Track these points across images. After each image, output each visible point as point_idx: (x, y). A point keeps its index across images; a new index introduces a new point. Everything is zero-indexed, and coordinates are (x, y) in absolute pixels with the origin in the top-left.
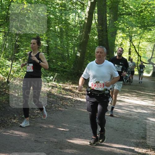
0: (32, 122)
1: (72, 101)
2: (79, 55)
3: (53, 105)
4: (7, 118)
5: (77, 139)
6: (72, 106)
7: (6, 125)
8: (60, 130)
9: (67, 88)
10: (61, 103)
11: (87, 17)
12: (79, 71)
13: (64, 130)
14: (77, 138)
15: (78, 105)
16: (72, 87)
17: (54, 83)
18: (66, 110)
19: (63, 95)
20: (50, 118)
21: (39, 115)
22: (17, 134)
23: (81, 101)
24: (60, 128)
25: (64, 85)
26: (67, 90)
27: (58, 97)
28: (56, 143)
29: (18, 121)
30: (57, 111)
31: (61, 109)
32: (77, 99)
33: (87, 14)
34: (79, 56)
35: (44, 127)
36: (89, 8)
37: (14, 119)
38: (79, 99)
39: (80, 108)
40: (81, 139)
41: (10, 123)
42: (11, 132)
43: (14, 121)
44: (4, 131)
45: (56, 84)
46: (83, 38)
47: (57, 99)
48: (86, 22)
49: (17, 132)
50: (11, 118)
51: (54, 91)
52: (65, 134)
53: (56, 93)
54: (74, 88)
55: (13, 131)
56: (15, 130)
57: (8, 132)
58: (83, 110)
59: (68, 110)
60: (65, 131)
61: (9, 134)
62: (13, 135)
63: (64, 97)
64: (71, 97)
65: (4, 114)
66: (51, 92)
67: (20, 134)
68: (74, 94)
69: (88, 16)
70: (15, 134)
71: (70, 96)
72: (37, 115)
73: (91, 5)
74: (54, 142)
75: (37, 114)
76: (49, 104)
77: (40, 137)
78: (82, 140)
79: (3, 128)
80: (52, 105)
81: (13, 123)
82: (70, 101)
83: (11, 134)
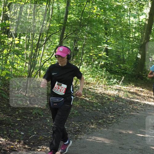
0: (110, 127)
1: (140, 105)
2: (139, 56)
3: (124, 110)
4: (85, 123)
6: (142, 110)
7: (86, 131)
8: (140, 136)
9: (132, 91)
10: (131, 107)
11: (148, 18)
12: (140, 73)
13: (144, 136)
15: (148, 110)
16: (136, 90)
17: (118, 86)
18: (138, 114)
19: (131, 98)
20: (125, 123)
21: (114, 120)
22: (100, 141)
23: (149, 105)
24: (139, 134)
25: (128, 88)
26: (132, 93)
27: (127, 101)
28: (140, 150)
29: (96, 126)
30: (130, 115)
31: (132, 113)
32: (145, 103)
33: (148, 15)
34: (139, 58)
35: (123, 133)
36: (150, 9)
37: (92, 124)
38: (147, 102)
39: (151, 112)
41: (90, 128)
42: (94, 139)
43: (93, 126)
44: (86, 137)
45: (120, 86)
46: (144, 39)
47: (126, 103)
48: (147, 23)
49: (99, 139)
50: (89, 124)
51: (121, 94)
53: (123, 97)
54: (138, 90)
55: (95, 137)
56: (97, 137)
57: (91, 139)
59: (140, 114)
61: (92, 140)
63: (132, 101)
64: (139, 101)
65: (81, 119)
66: (119, 96)
67: (102, 140)
68: (141, 98)
69: (149, 18)
70: (98, 140)
71: (137, 99)
72: (112, 120)
73: (151, 6)
74: (139, 149)
75: (111, 119)
76: (120, 109)
77: (123, 144)
79: (85, 134)
81: (92, 128)
82: (139, 105)
83: (95, 141)
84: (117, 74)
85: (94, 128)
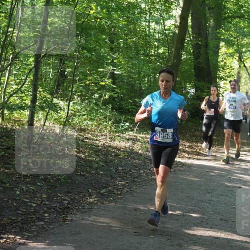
0: (119, 201)
3: (142, 172)
4: (79, 195)
5: (199, 229)
7: (81, 208)
11: (178, 24)
13: (174, 213)
14: (198, 227)
15: (180, 171)
17: (131, 133)
20: (144, 193)
21: (126, 189)
22: (104, 223)
23: (182, 163)
28: (168, 236)
29: (96, 199)
30: (152, 181)
33: (179, 20)
35: (140, 210)
36: (181, 9)
37: (91, 196)
39: (186, 174)
40: (204, 228)
41: (86, 203)
42: (93, 220)
43: (92, 200)
44: (81, 218)
45: (135, 135)
46: (173, 58)
47: (146, 160)
48: (177, 32)
49: (102, 220)
50: (85, 196)
51: (138, 147)
52: (177, 220)
53: (141, 151)
55: (95, 218)
56: (98, 216)
57: (88, 220)
58: (191, 179)
60: (175, 215)
61: (90, 222)
62: (98, 224)
65: (72, 188)
66: (133, 150)
67: (107, 222)
69: (180, 23)
70: (100, 222)
72: (124, 189)
73: (184, 5)
75: (122, 188)
76: (136, 170)
77: (141, 228)
78: (207, 229)
79: (78, 212)
80: (140, 172)
81: (90, 204)
83: (95, 223)
84: (130, 114)
85: (93, 203)
